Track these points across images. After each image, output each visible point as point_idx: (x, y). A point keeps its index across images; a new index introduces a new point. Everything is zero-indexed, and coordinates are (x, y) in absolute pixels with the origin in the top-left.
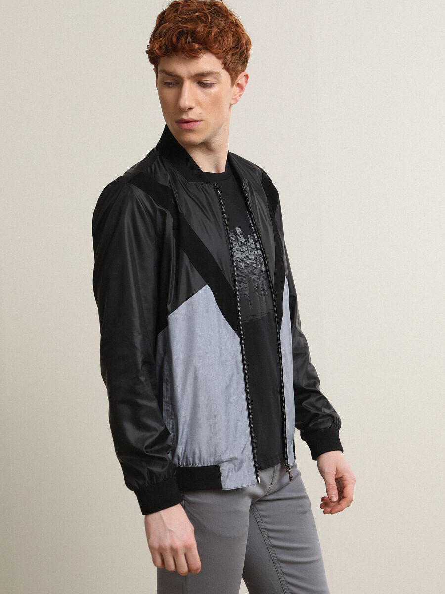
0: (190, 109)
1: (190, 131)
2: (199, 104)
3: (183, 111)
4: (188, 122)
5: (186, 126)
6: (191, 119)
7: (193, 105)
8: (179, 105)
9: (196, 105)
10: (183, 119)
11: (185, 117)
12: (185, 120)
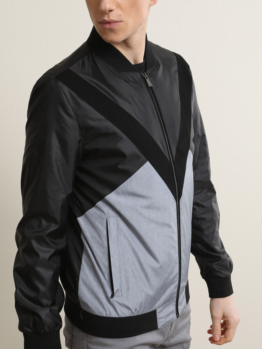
0: (111, 11)
1: (112, 30)
2: (119, 6)
3: (104, 13)
4: (109, 23)
5: (108, 26)
6: (112, 20)
7: (113, 7)
8: (101, 8)
9: (117, 7)
10: (104, 20)
11: (106, 18)
12: (107, 21)
